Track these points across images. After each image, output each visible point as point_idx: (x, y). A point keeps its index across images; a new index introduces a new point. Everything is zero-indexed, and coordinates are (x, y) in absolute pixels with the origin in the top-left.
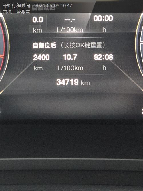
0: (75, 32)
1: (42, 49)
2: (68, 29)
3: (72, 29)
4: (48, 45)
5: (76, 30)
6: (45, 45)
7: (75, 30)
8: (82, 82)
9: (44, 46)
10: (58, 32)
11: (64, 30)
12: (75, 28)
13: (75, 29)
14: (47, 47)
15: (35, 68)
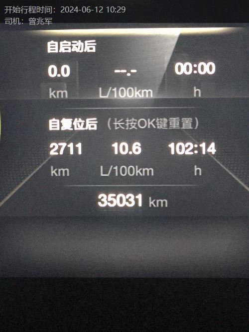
2: (122, 90)
3: (130, 90)
4: (80, 123)
7: (137, 93)
8: (152, 201)
10: (101, 97)
11: (112, 92)
12: (136, 88)
13: (137, 91)
15: (53, 172)
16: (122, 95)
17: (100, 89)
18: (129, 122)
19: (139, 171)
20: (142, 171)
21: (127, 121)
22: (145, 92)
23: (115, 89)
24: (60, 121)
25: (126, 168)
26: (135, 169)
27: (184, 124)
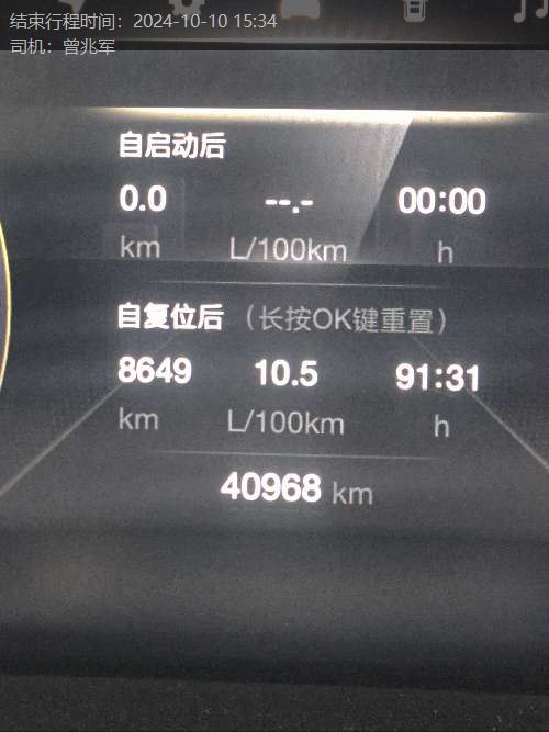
0: (310, 258)
1: (156, 331)
2: (281, 245)
3: (298, 244)
4: (186, 315)
5: (315, 251)
6: (174, 315)
8: (339, 489)
9: (170, 321)
10: (233, 257)
11: (259, 248)
13: (313, 247)
14: (180, 323)
15: (123, 420)
16: (281, 254)
17: (233, 240)
18: (293, 315)
19: (312, 424)
20: (318, 424)
23: (265, 242)
24: (142, 308)
25: (283, 416)
26: (304, 419)
27: (413, 323)
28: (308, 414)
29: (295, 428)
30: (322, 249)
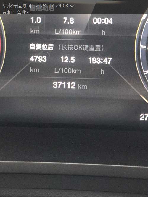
1: (39, 50)
3: (70, 31)
5: (74, 32)
8: (79, 85)
15: (31, 70)
16: (67, 33)
17: (56, 30)
18: (69, 47)
19: (74, 71)
20: (75, 71)
21: (69, 46)
22: (78, 32)
23: (63, 30)
24: (35, 45)
25: (67, 69)
26: (72, 70)
27: (96, 48)
28: (72, 69)
29: (70, 72)
30: (76, 32)
